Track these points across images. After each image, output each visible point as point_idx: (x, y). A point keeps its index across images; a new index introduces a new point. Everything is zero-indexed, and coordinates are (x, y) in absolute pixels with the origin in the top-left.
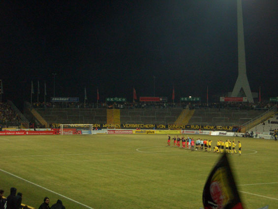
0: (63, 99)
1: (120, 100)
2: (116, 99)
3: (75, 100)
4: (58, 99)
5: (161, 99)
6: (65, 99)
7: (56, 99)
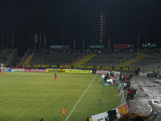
0: (58, 47)
1: (99, 46)
2: (96, 46)
3: (67, 47)
4: (55, 47)
5: (129, 46)
6: (60, 47)
7: (53, 47)
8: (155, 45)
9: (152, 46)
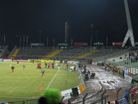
0: (36, 44)
1: (65, 44)
2: (63, 44)
3: (42, 44)
4: (34, 44)
5: (85, 44)
6: (37, 44)
7: (33, 44)
8: (102, 44)
9: (100, 44)
